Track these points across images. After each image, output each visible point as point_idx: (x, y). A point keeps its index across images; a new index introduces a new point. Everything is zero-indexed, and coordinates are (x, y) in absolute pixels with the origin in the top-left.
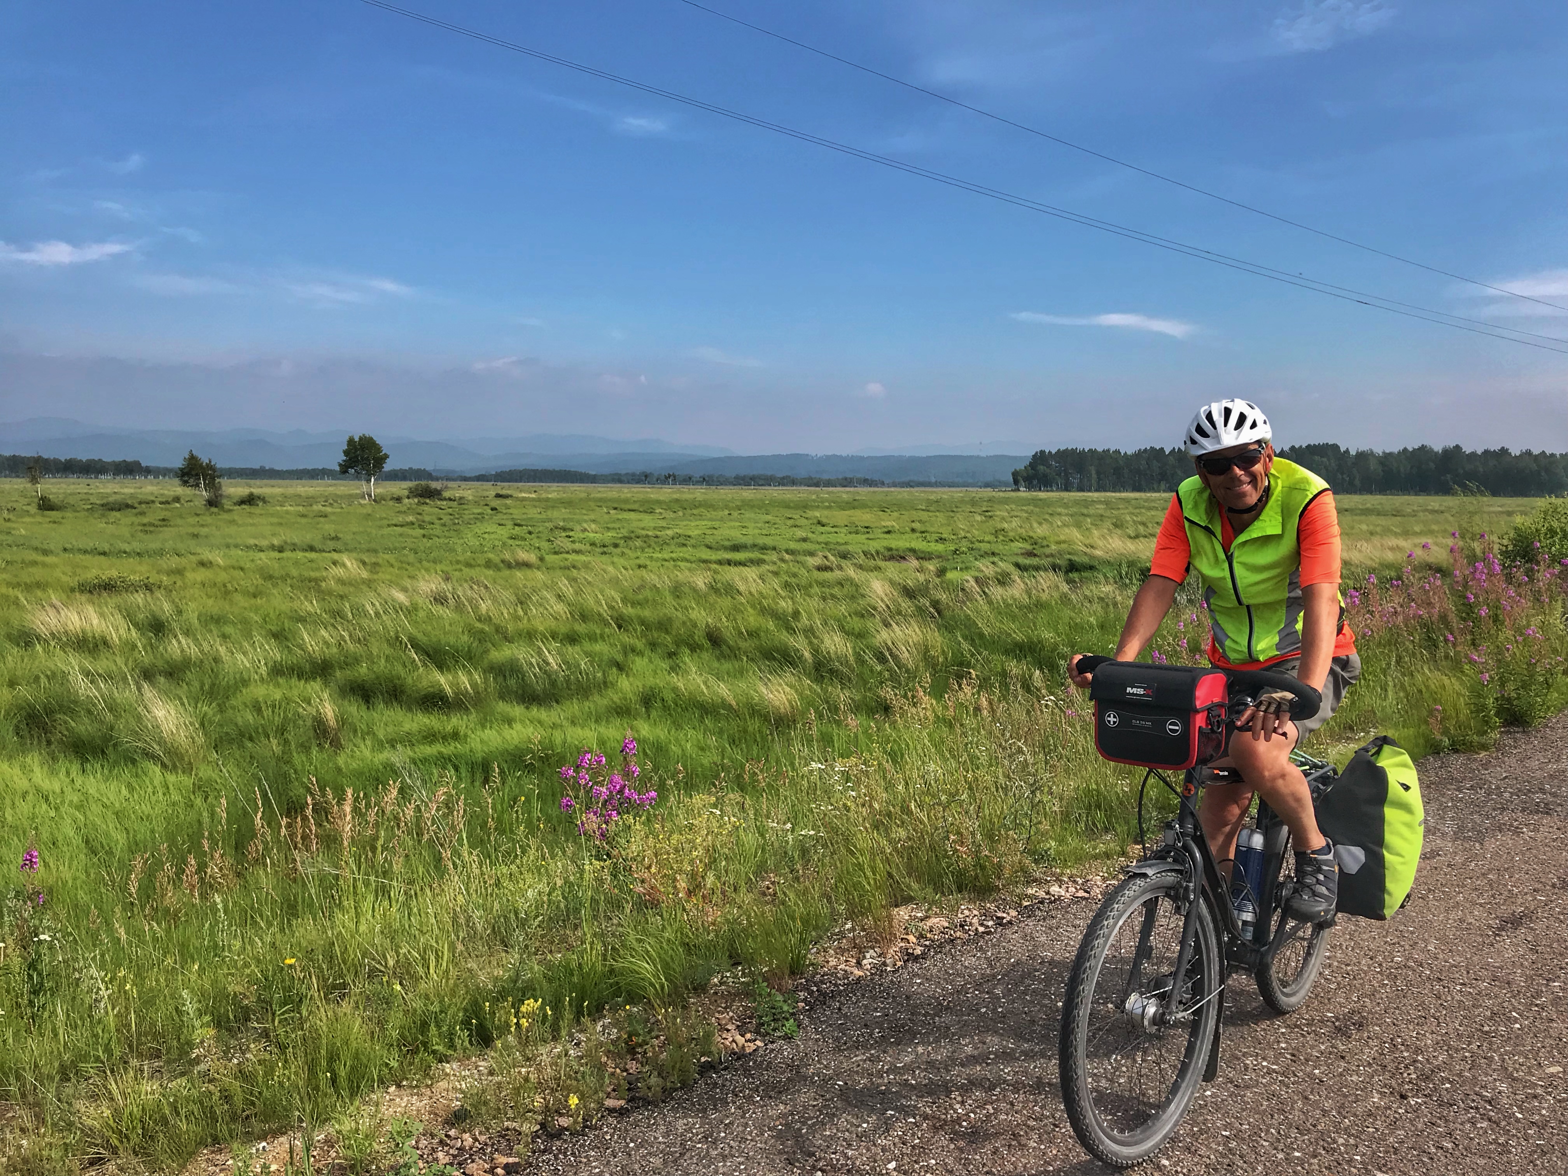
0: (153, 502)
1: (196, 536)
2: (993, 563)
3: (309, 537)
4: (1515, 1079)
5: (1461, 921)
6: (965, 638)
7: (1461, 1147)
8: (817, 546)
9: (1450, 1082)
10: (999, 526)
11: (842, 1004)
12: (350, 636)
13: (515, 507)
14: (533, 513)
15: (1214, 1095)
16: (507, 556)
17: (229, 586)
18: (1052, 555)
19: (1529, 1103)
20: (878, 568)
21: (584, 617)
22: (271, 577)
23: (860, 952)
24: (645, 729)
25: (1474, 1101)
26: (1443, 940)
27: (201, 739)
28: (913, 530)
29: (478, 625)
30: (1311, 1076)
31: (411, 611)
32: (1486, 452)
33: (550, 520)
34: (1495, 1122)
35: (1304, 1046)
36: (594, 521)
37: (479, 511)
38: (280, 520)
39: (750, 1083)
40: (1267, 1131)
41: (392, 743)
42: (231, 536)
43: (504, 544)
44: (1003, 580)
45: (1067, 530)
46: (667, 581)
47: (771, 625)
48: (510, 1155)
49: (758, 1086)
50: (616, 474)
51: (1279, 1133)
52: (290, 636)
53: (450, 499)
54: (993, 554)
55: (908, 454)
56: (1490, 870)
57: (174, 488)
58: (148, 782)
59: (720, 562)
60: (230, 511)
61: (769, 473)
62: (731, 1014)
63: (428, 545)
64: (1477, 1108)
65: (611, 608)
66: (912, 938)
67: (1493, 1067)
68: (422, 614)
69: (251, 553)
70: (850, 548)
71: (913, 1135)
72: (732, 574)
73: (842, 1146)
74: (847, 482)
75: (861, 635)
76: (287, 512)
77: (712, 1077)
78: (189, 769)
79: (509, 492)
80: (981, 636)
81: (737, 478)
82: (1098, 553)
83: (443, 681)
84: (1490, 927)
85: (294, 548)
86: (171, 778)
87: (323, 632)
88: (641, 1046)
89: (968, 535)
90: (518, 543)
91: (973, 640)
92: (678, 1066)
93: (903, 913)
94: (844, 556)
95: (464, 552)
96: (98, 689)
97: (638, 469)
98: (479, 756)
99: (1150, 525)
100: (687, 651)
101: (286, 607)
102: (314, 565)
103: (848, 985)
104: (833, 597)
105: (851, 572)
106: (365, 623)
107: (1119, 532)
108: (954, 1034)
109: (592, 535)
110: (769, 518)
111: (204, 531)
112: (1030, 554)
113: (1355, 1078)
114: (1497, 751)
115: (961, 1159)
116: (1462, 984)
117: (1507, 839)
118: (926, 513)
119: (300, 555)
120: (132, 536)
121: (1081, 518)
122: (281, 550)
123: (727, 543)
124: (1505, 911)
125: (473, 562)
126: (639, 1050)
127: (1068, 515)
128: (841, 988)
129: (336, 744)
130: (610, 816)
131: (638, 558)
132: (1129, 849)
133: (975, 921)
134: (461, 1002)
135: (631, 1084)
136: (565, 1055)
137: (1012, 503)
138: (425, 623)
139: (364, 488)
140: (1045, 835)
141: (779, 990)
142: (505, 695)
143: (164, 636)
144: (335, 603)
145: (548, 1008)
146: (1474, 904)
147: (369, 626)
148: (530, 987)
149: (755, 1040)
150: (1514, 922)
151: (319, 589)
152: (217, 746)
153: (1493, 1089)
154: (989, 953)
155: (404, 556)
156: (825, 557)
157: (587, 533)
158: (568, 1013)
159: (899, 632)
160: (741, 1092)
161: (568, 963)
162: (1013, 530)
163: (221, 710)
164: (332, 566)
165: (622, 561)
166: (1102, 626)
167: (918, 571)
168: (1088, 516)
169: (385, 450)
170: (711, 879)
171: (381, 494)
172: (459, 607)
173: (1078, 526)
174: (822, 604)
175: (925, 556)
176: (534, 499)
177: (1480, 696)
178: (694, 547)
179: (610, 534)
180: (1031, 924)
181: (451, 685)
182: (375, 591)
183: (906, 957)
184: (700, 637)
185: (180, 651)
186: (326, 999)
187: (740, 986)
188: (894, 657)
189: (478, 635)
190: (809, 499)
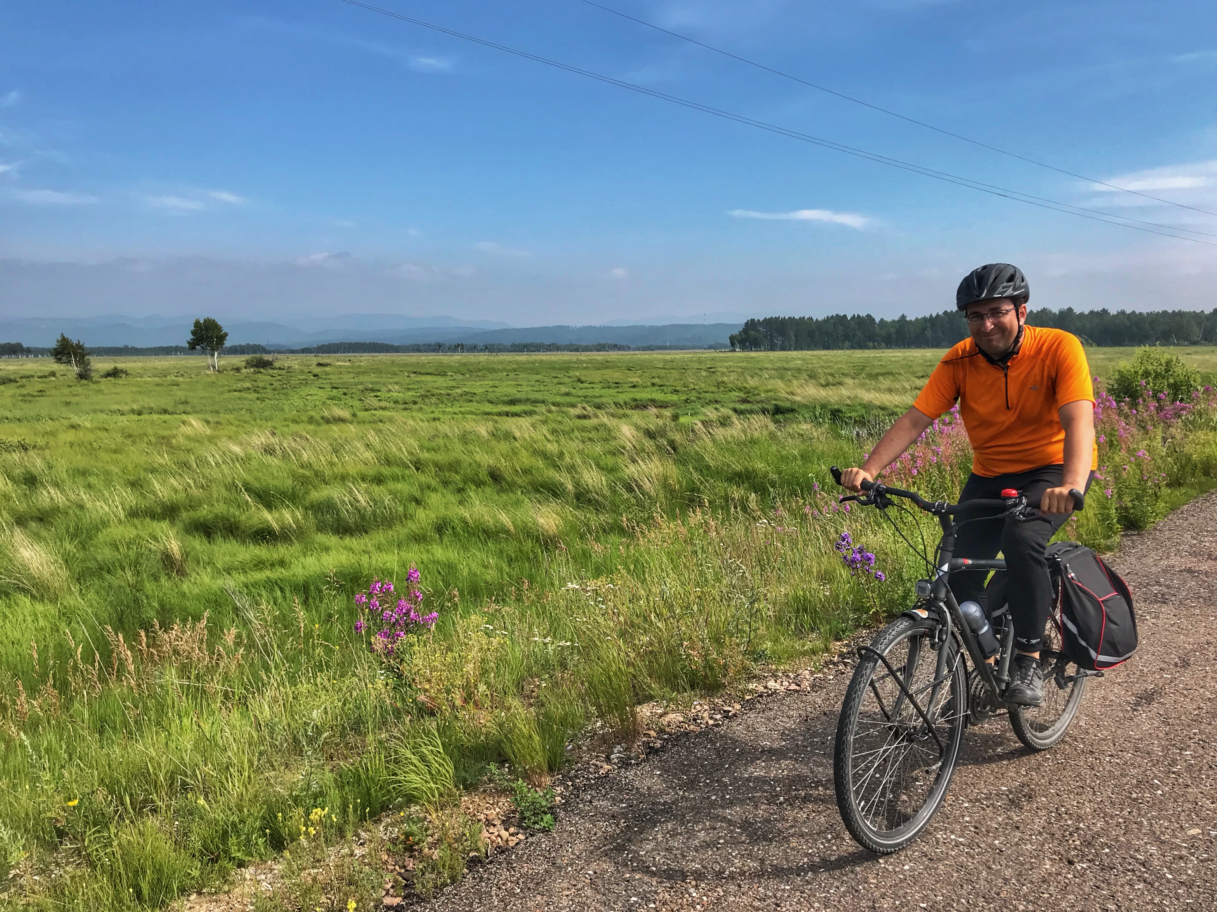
0: (33, 376)
1: (68, 404)
2: (716, 409)
3: (163, 402)
4: (1163, 842)
5: (1105, 698)
6: (696, 469)
7: (1123, 908)
8: (578, 399)
9: (1109, 847)
10: (720, 379)
11: (592, 797)
12: (194, 483)
13: (333, 374)
14: (347, 378)
15: (912, 869)
16: (326, 414)
17: (94, 444)
18: (762, 401)
19: (1176, 864)
20: (625, 416)
21: (388, 462)
22: (130, 436)
23: (609, 748)
24: (438, 552)
25: (1130, 864)
26: (1092, 716)
27: (64, 573)
28: (653, 385)
29: (301, 471)
30: (991, 846)
31: (246, 460)
32: (1092, 312)
33: (362, 383)
34: (1150, 883)
35: (984, 819)
36: (396, 383)
37: (304, 377)
38: (140, 389)
39: (511, 876)
40: (959, 901)
41: (229, 571)
42: (98, 403)
43: (324, 403)
44: (724, 422)
45: (773, 381)
46: (457, 431)
47: (540, 463)
49: (519, 879)
50: (416, 345)
51: (968, 902)
52: (144, 485)
53: (280, 369)
54: (716, 402)
55: (648, 324)
57: (51, 365)
58: (19, 612)
59: (500, 414)
60: (97, 382)
61: (539, 342)
62: (498, 810)
63: (262, 406)
64: (1133, 871)
65: (411, 454)
66: (653, 733)
67: (1144, 831)
68: (254, 463)
69: (114, 417)
70: (604, 400)
72: (510, 424)
74: (600, 348)
75: (611, 470)
76: (146, 383)
77: (478, 872)
78: (54, 600)
79: (328, 361)
80: (708, 467)
81: (513, 345)
82: (798, 398)
83: (269, 518)
84: (1129, 703)
85: (151, 411)
86: (40, 607)
87: (172, 480)
88: (417, 844)
89: (696, 387)
90: (334, 402)
91: (701, 471)
92: (447, 864)
93: (645, 711)
94: (598, 407)
95: (291, 410)
97: (433, 340)
98: (301, 579)
99: (837, 376)
100: (473, 487)
101: (143, 460)
102: (166, 425)
103: (598, 778)
104: (590, 439)
105: (605, 420)
106: (207, 471)
107: (813, 381)
108: (688, 822)
109: (395, 394)
110: (539, 377)
111: (74, 400)
112: (745, 401)
113: (1029, 847)
114: (1120, 551)
116: (1111, 756)
118: (663, 371)
119: (155, 417)
120: (14, 405)
121: (784, 372)
122: (140, 414)
123: (506, 399)
124: (1138, 688)
125: (298, 420)
126: (416, 847)
127: (774, 369)
128: (593, 782)
129: (182, 573)
130: (398, 635)
131: (433, 412)
132: (831, 646)
133: (706, 715)
134: (259, 812)
135: (407, 881)
136: (352, 855)
137: (730, 361)
138: (257, 470)
139: (209, 361)
140: (762, 637)
141: (539, 786)
142: (321, 528)
143: (36, 488)
144: (183, 456)
145: (333, 816)
146: (1114, 683)
147: (210, 474)
148: (321, 794)
149: (517, 834)
150: (1147, 698)
151: (170, 446)
152: (80, 578)
153: (1145, 852)
154: (718, 745)
155: (241, 415)
156: (584, 408)
157: (391, 393)
158: (351, 818)
159: (644, 467)
160: (503, 884)
161: (356, 769)
162: (730, 382)
163: (84, 548)
164: (182, 425)
165: (420, 415)
166: (802, 456)
167: (657, 417)
168: (789, 370)
169: (225, 330)
170: (482, 687)
171: (223, 366)
172: (285, 456)
173: (782, 378)
174: (581, 446)
175: (663, 405)
176: (349, 367)
177: (1105, 508)
178: (478, 402)
179: (410, 393)
180: (752, 716)
181: (277, 521)
182: (216, 445)
183: (648, 750)
184: (483, 475)
185: (48, 500)
186: (140, 813)
187: (506, 784)
188: (640, 487)
189: (301, 479)
190: (570, 362)
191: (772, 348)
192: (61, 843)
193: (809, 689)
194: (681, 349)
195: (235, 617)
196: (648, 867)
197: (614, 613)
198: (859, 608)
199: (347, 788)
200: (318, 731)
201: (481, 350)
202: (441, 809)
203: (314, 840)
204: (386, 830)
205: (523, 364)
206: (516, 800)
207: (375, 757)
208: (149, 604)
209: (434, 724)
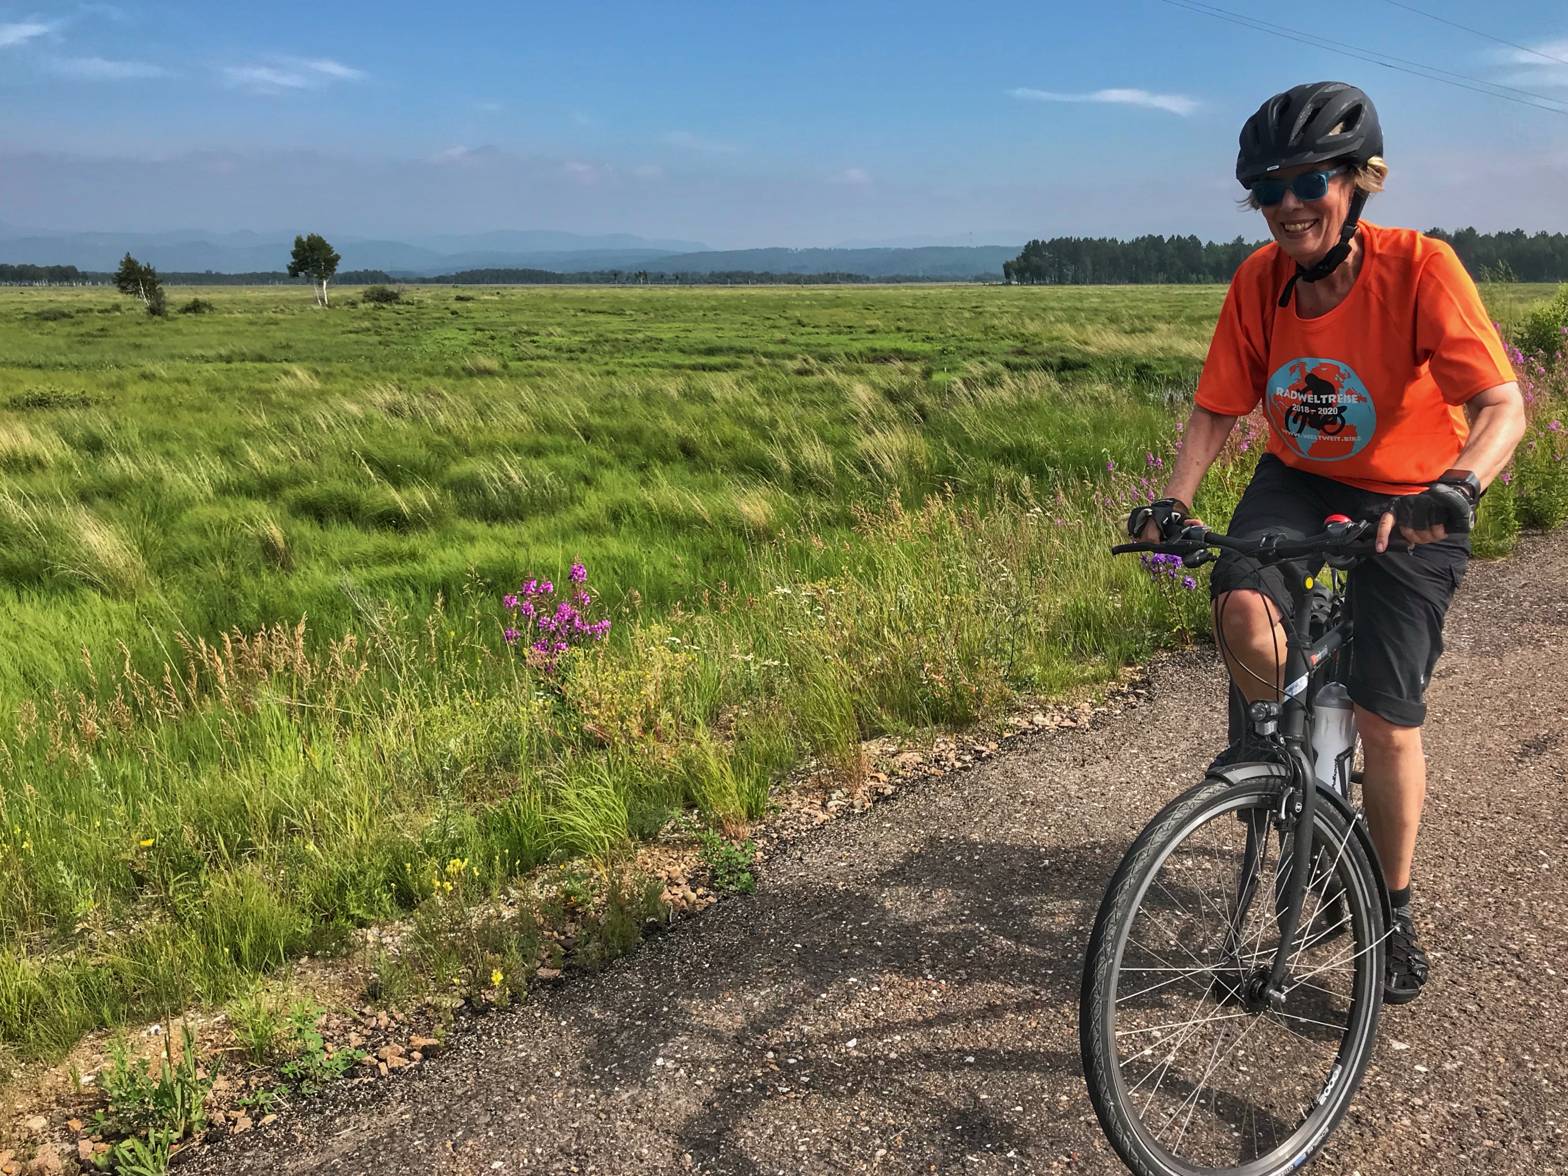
0: (91, 310)
1: (137, 347)
2: (982, 363)
3: (259, 346)
4: (1545, 929)
5: (1480, 746)
6: (952, 444)
7: (1486, 1010)
8: (797, 348)
9: (1473, 933)
10: (989, 323)
11: (803, 852)
12: (301, 452)
13: (477, 311)
14: (494, 316)
16: (468, 363)
17: (173, 400)
18: (1044, 353)
20: (861, 372)
21: (550, 427)
22: (217, 390)
23: (826, 793)
24: (614, 546)
25: (1499, 954)
26: (1462, 768)
27: (142, 564)
28: (899, 329)
29: (437, 438)
31: (366, 423)
32: (1501, 234)
33: (514, 324)
34: (1524, 980)
36: (559, 325)
37: (437, 315)
38: (229, 329)
39: (699, 947)
41: (347, 564)
42: (175, 347)
43: (465, 350)
44: (992, 381)
45: (1059, 325)
46: (638, 389)
47: (747, 434)
48: (428, 1036)
49: (707, 951)
50: (584, 273)
52: (237, 452)
53: (408, 303)
54: (982, 353)
55: (894, 246)
56: (1510, 689)
57: (113, 295)
58: (88, 610)
59: (694, 368)
60: (174, 319)
61: (747, 270)
62: (683, 866)
63: (385, 352)
64: (1503, 963)
65: (576, 417)
66: (882, 776)
67: (1521, 914)
68: (376, 426)
69: (197, 365)
70: (832, 350)
71: (877, 1006)
72: (707, 381)
73: (798, 1021)
74: (829, 279)
75: (840, 444)
76: (236, 320)
77: (657, 941)
78: (131, 597)
79: (470, 294)
80: (968, 441)
81: (712, 275)
82: (1092, 349)
83: (398, 498)
84: (1512, 752)
85: (243, 358)
86: (113, 606)
87: (272, 447)
88: (581, 905)
89: (957, 333)
90: (479, 348)
91: (959, 446)
92: (617, 931)
93: (873, 747)
94: (825, 359)
95: (423, 359)
96: (32, 512)
97: (607, 267)
98: (439, 577)
99: (1146, 319)
100: (659, 464)
101: (234, 420)
102: (263, 376)
103: (812, 830)
104: (813, 403)
105: (832, 376)
106: (316, 439)
107: (1115, 327)
108: (925, 887)
109: (558, 339)
110: (746, 318)
111: (146, 341)
112: (1021, 352)
114: (1515, 556)
115: (929, 1034)
116: (1483, 818)
117: (1527, 653)
118: (912, 311)
119: (249, 365)
120: (70, 347)
121: (1075, 313)
122: (229, 361)
123: (702, 347)
124: (1527, 734)
125: (432, 371)
126: (579, 910)
127: (1062, 310)
128: (804, 834)
129: (288, 567)
130: (559, 648)
131: (606, 364)
132: (1120, 672)
133: (952, 755)
134: (382, 862)
135: (568, 950)
136: (499, 917)
137: (1003, 298)
138: (380, 436)
139: (317, 292)
140: (1028, 660)
141: (736, 838)
142: (465, 512)
143: (102, 455)
144: (285, 417)
145: (475, 869)
146: (1493, 727)
147: (320, 440)
148: (461, 842)
149: (707, 896)
150: (1539, 746)
151: (268, 402)
152: (160, 571)
153: (1521, 941)
154: (966, 793)
155: (359, 364)
156: (805, 360)
157: (553, 338)
158: (498, 872)
159: (882, 439)
160: (688, 957)
161: (505, 812)
162: (1003, 327)
163: (165, 533)
164: (283, 376)
165: (590, 367)
166: (1095, 428)
167: (902, 374)
168: (1082, 310)
169: (336, 251)
170: (666, 716)
171: (335, 299)
172: (416, 419)
173: (1072, 321)
174: (801, 411)
175: (910, 357)
176: (496, 302)
177: (1501, 497)
178: (666, 351)
179: (577, 338)
180: (1012, 758)
181: (407, 502)
182: (327, 402)
183: (875, 798)
184: (672, 449)
185: (118, 471)
186: (237, 857)
187: (694, 834)
188: (876, 466)
189: (437, 449)
190: (789, 298)
191: (1061, 281)
192: (141, 891)
193: (1088, 726)
194: (938, 281)
195: (356, 622)
196: (872, 941)
197: (836, 626)
198: (1160, 625)
199: (493, 836)
200: (457, 765)
201: (670, 281)
202: (612, 863)
203: (451, 898)
204: (542, 887)
205: (726, 300)
206: (706, 854)
207: (529, 798)
208: (249, 606)
209: (604, 760)
